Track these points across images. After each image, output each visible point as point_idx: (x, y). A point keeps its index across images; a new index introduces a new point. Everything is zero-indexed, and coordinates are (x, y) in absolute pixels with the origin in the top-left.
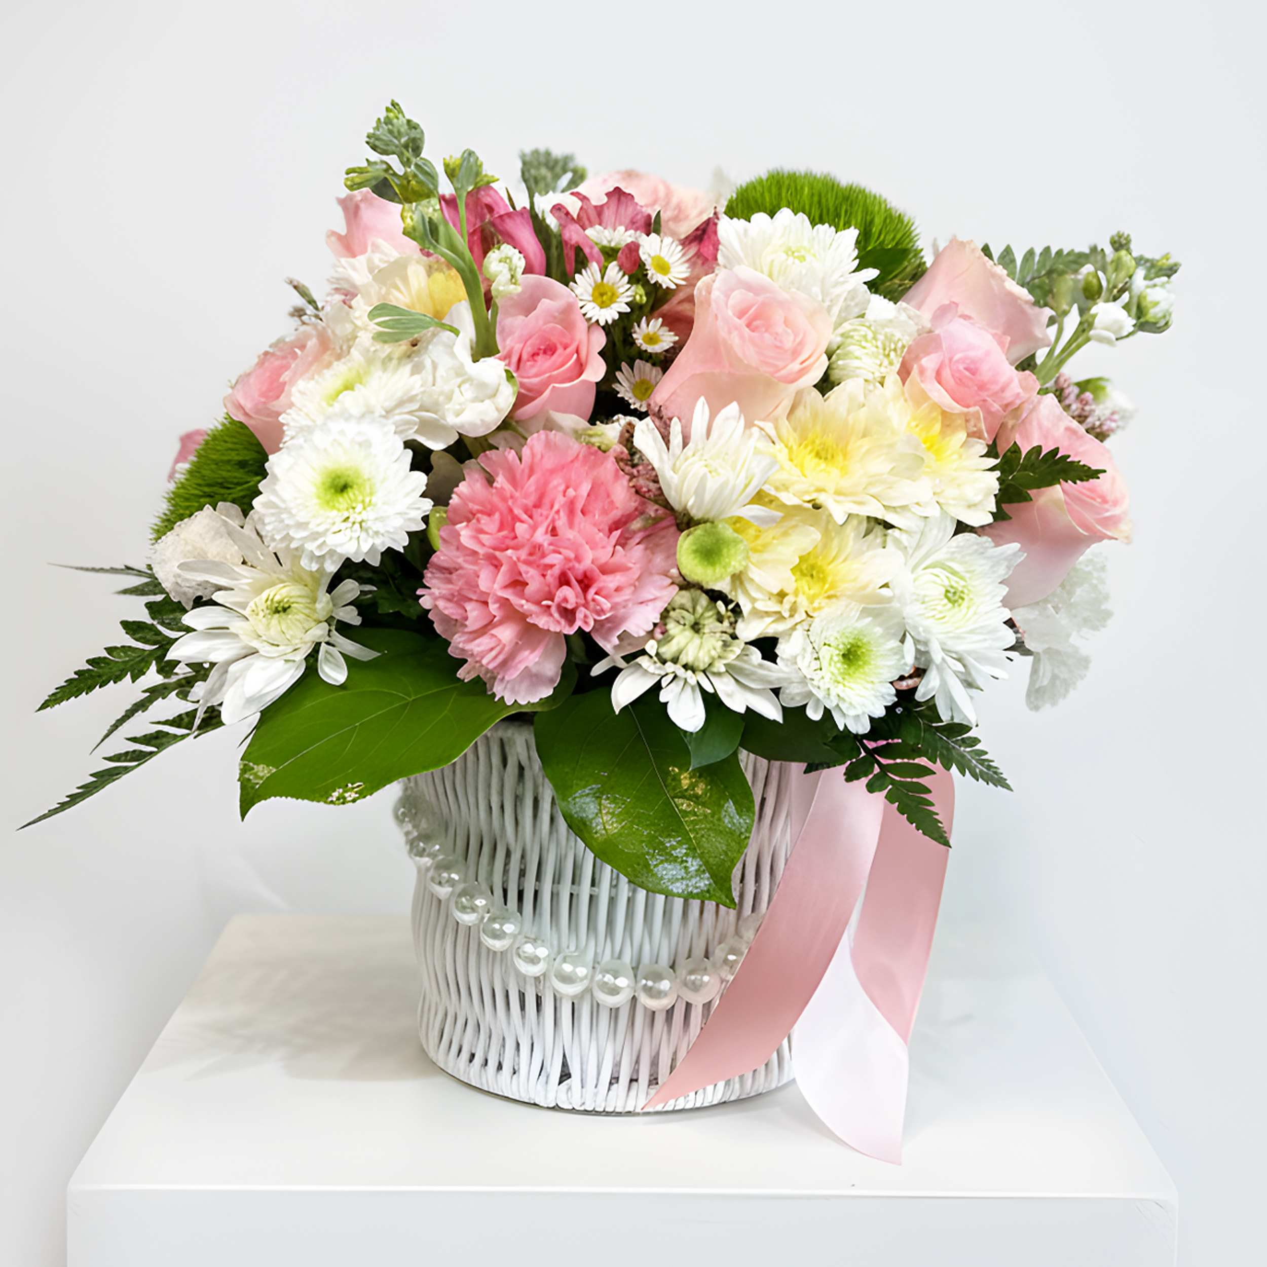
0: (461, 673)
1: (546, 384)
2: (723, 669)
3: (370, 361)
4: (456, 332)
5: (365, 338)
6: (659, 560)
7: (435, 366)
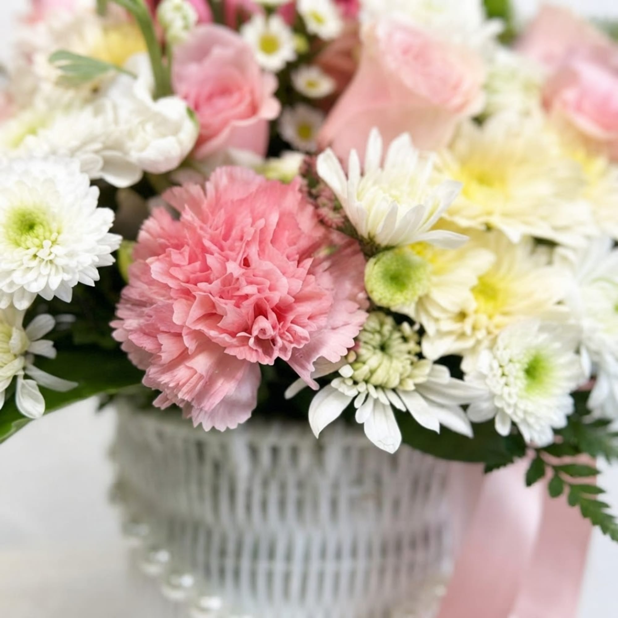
0: (156, 403)
1: (225, 123)
2: (412, 388)
3: (52, 106)
4: (135, 77)
5: (47, 88)
6: (348, 287)
7: (115, 107)
